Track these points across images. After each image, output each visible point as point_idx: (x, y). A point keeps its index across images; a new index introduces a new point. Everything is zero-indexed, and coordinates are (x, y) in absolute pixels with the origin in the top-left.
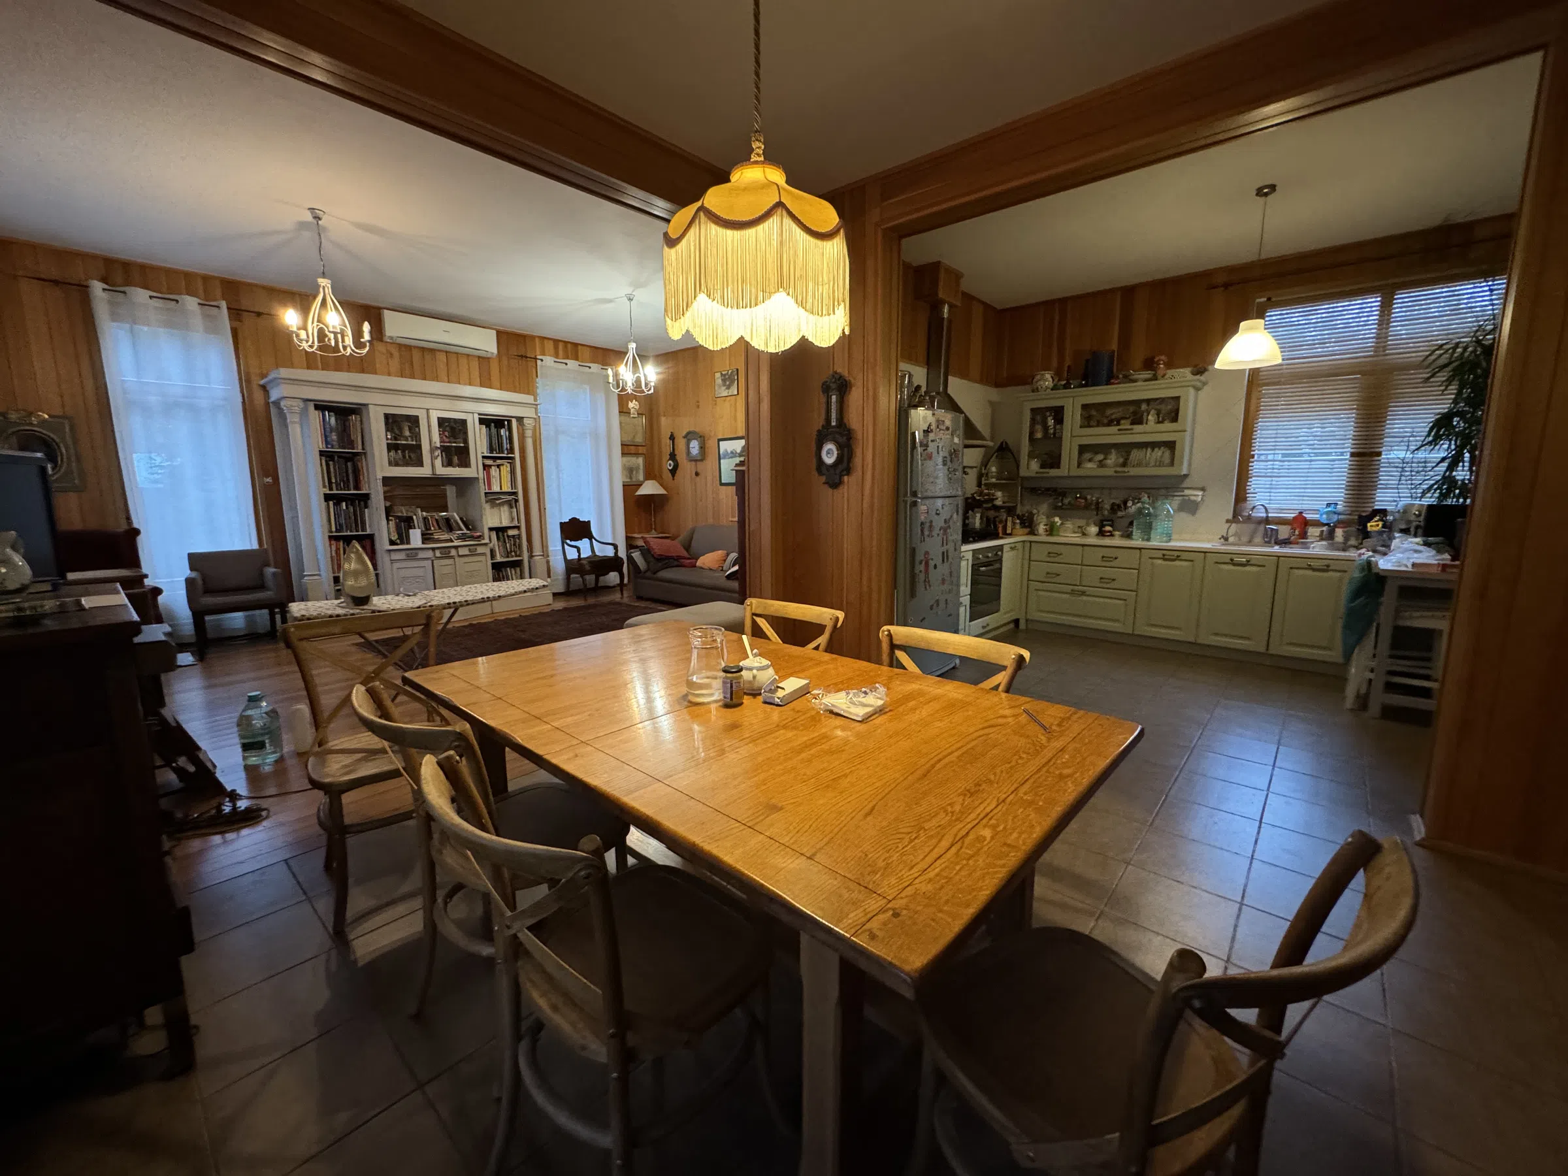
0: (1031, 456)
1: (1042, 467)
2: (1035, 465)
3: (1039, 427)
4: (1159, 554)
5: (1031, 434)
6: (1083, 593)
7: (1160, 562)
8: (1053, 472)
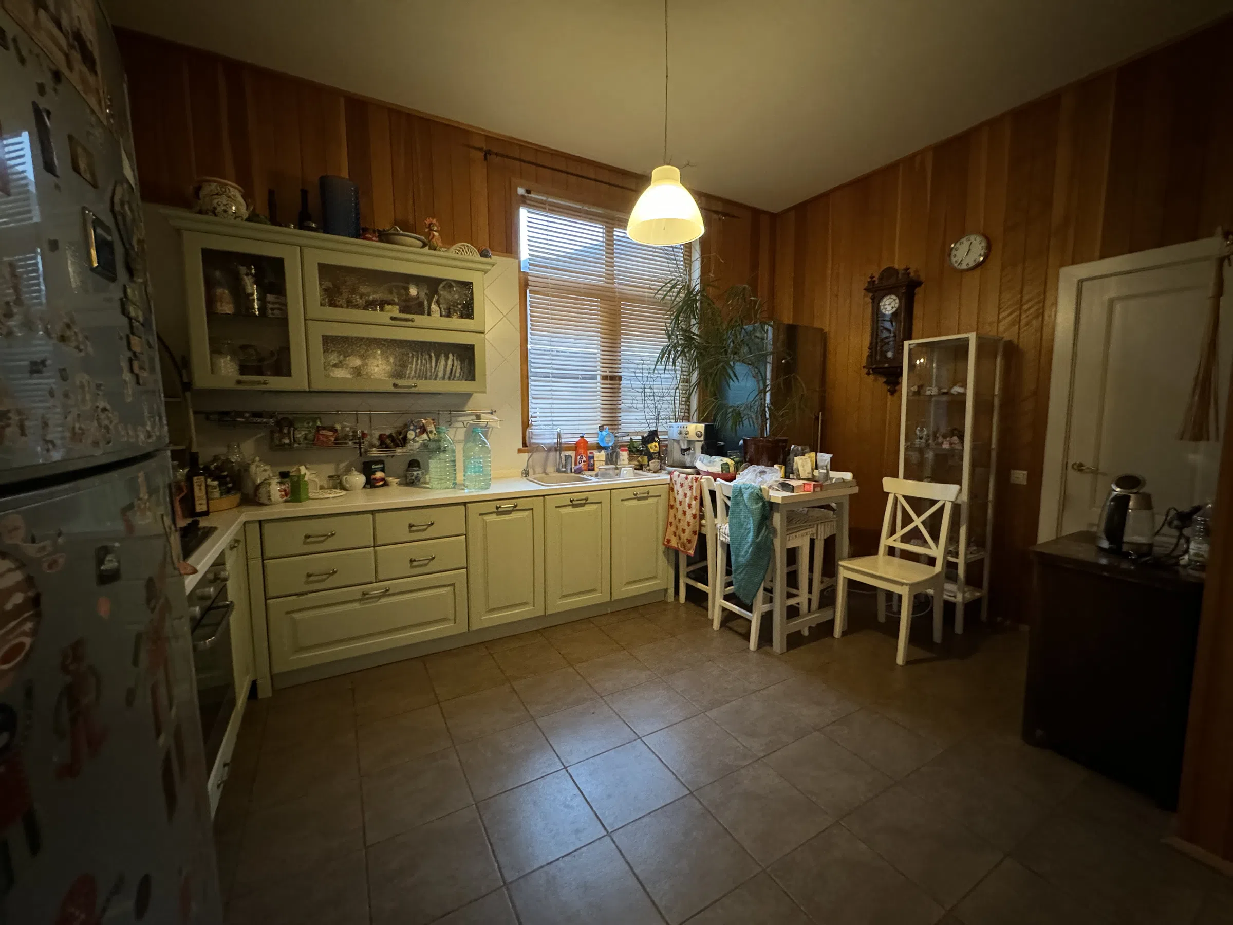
0: (216, 350)
1: (244, 370)
2: (227, 368)
3: (223, 292)
4: (491, 507)
5: (211, 302)
6: (386, 593)
7: (494, 517)
8: (276, 382)
